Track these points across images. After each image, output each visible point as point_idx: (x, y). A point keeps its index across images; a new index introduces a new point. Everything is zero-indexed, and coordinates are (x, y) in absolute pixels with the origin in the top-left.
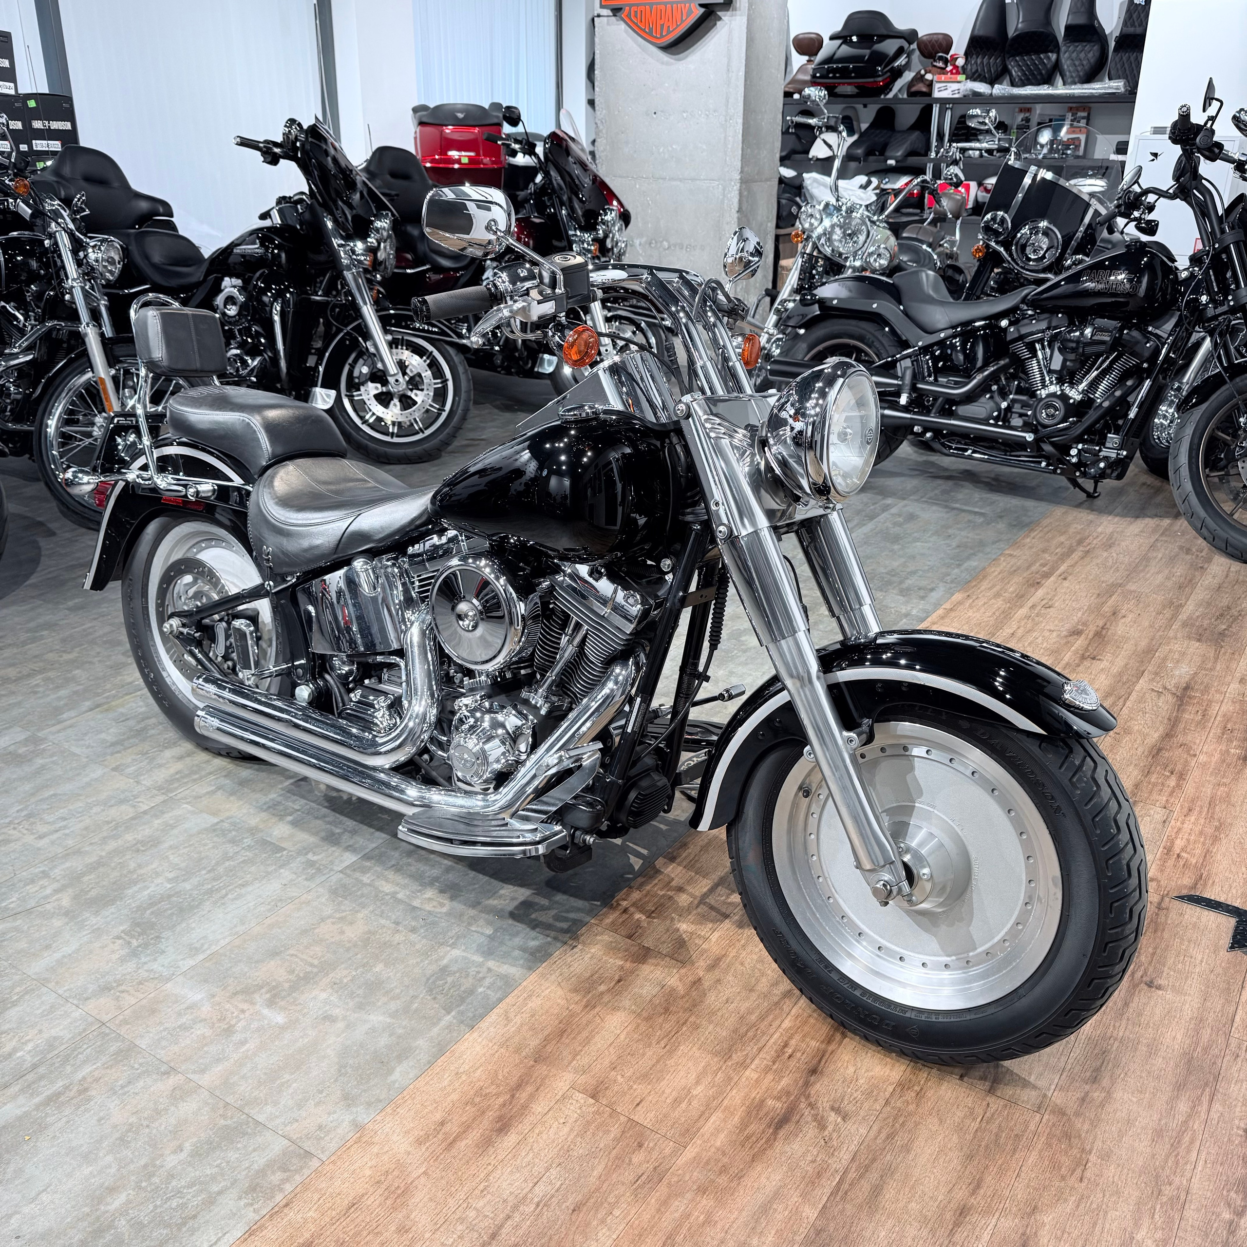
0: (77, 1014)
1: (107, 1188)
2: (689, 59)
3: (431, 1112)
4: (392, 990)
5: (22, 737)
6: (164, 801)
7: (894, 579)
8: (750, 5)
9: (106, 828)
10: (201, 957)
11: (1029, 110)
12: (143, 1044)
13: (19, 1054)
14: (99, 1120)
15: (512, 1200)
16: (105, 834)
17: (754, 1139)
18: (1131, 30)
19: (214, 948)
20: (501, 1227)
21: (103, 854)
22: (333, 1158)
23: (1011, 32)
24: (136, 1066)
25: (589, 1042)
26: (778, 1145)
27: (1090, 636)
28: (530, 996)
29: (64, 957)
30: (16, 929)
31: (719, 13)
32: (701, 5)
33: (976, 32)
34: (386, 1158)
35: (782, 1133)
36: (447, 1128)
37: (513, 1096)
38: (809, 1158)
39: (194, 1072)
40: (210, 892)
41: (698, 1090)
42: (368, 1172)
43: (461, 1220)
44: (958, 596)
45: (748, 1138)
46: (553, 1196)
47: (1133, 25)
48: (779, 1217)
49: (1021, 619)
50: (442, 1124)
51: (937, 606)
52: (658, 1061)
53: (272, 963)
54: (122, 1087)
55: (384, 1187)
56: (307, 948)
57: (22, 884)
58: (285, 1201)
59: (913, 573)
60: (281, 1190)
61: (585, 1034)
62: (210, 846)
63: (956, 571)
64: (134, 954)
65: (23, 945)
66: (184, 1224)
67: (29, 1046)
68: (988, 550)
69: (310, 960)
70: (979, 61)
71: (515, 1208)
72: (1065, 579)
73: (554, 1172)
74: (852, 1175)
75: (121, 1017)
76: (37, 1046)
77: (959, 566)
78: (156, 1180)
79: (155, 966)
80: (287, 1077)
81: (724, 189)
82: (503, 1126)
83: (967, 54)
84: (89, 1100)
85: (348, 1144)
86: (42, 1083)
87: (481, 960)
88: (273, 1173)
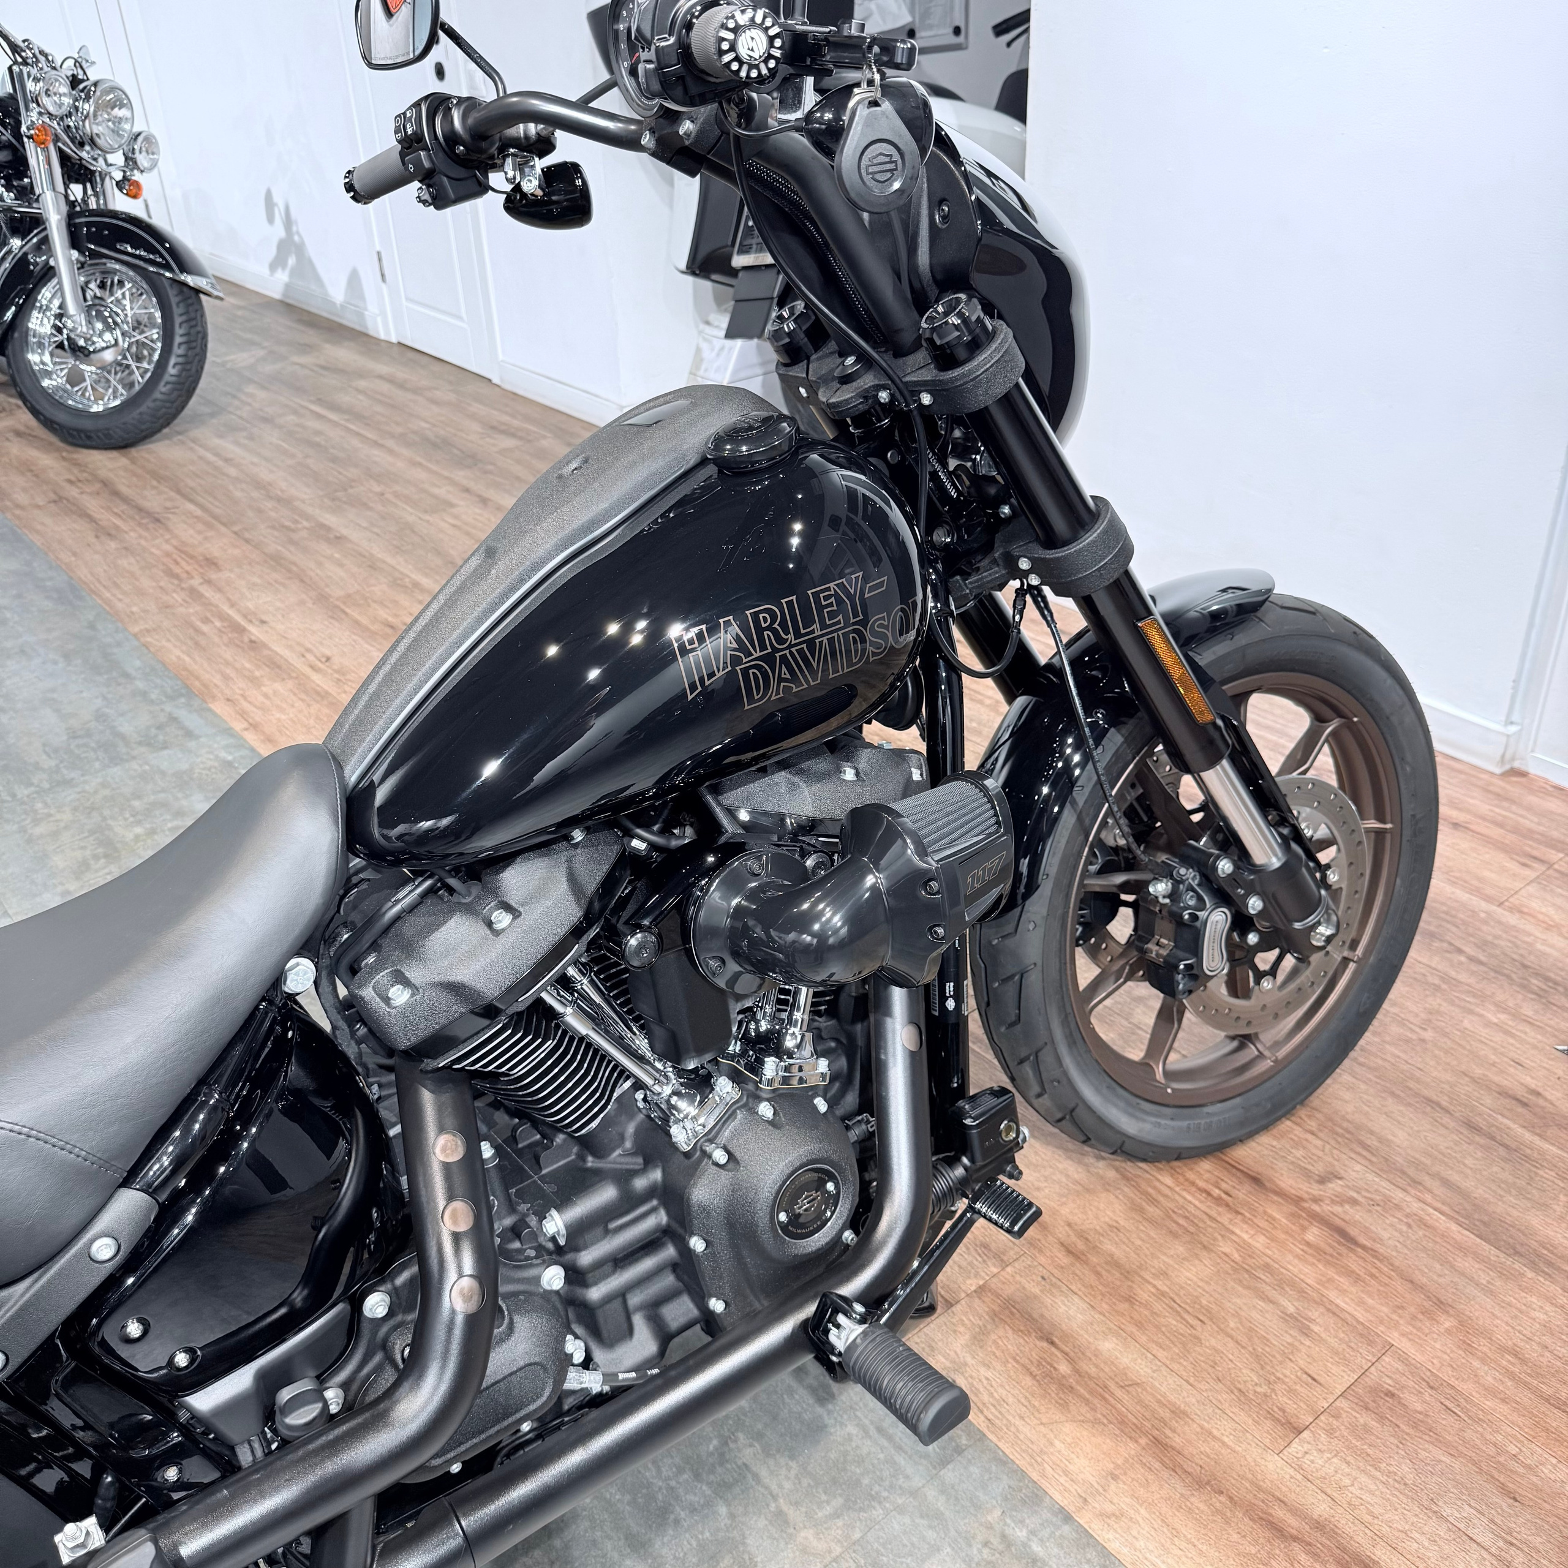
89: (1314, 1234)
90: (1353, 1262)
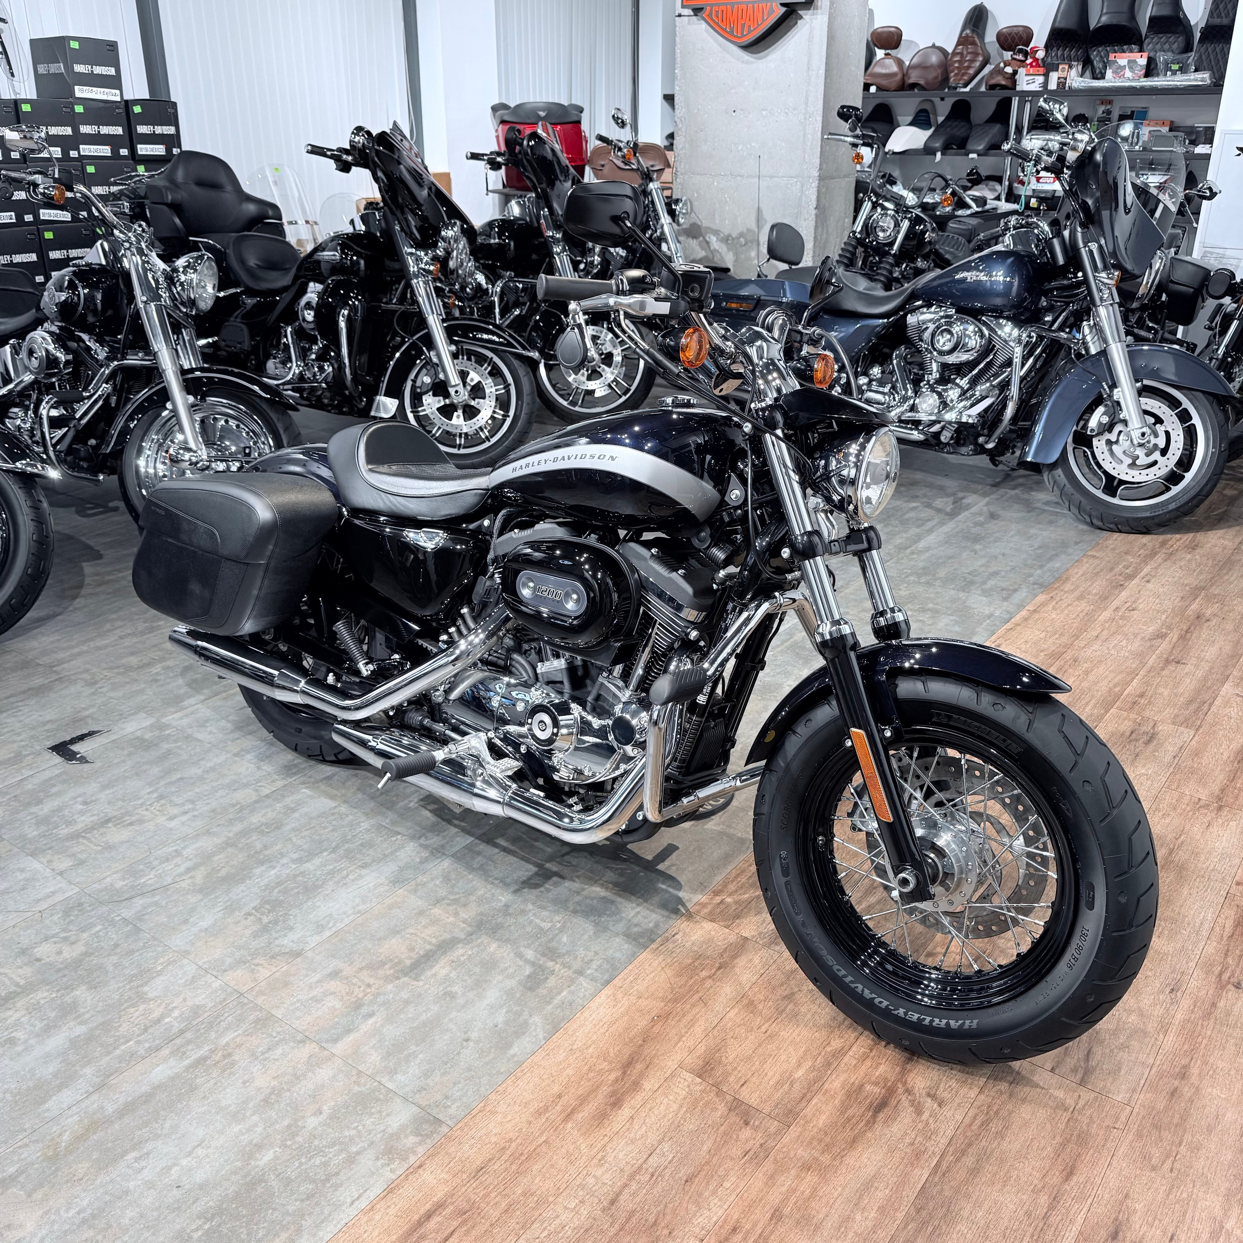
0: (217, 984)
1: (255, 1145)
2: (769, 58)
3: (549, 1085)
4: (506, 969)
5: (148, 723)
6: (285, 786)
7: (978, 579)
8: (832, 4)
9: (232, 810)
10: (327, 934)
11: (1110, 102)
12: (279, 1014)
13: (167, 1020)
14: (244, 1083)
15: (628, 1170)
16: (231, 816)
17: (854, 1121)
18: (1217, 21)
19: (340, 926)
20: (618, 1195)
21: (231, 835)
22: (460, 1125)
23: (1093, 24)
24: (274, 1034)
25: (692, 1026)
26: (878, 1126)
27: (1174, 640)
28: (636, 979)
29: (201, 931)
30: (156, 904)
31: (800, 12)
32: (783, 5)
33: (1057, 25)
34: (509, 1126)
35: (881, 1116)
36: (565, 1099)
37: (624, 1073)
38: (907, 1140)
39: (327, 1041)
40: (332, 873)
41: (800, 1073)
42: (494, 1140)
43: (582, 1186)
44: (1041, 598)
45: (849, 1119)
46: (666, 1167)
47: (1219, 16)
48: (880, 1194)
49: (1106, 622)
50: (560, 1096)
51: (1021, 606)
52: (760, 1045)
53: (394, 941)
54: (263, 1053)
55: (509, 1152)
56: (425, 927)
57: (156, 863)
58: (418, 1163)
59: (995, 574)
60: (414, 1153)
61: (689, 1017)
62: (330, 829)
63: (1039, 572)
64: (265, 929)
65: (163, 919)
66: (328, 1180)
67: (176, 1013)
68: (1070, 551)
69: (428, 938)
70: (1059, 53)
71: (632, 1177)
72: (1148, 582)
73: (666, 1147)
74: (950, 1158)
75: (257, 989)
76: (183, 1013)
77: (1041, 567)
78: (299, 1139)
79: (285, 941)
80: (413, 1048)
81: (802, 186)
82: (616, 1101)
83: (1047, 47)
84: (233, 1064)
85: (474, 1112)
86: (190, 1047)
88: (406, 1137)
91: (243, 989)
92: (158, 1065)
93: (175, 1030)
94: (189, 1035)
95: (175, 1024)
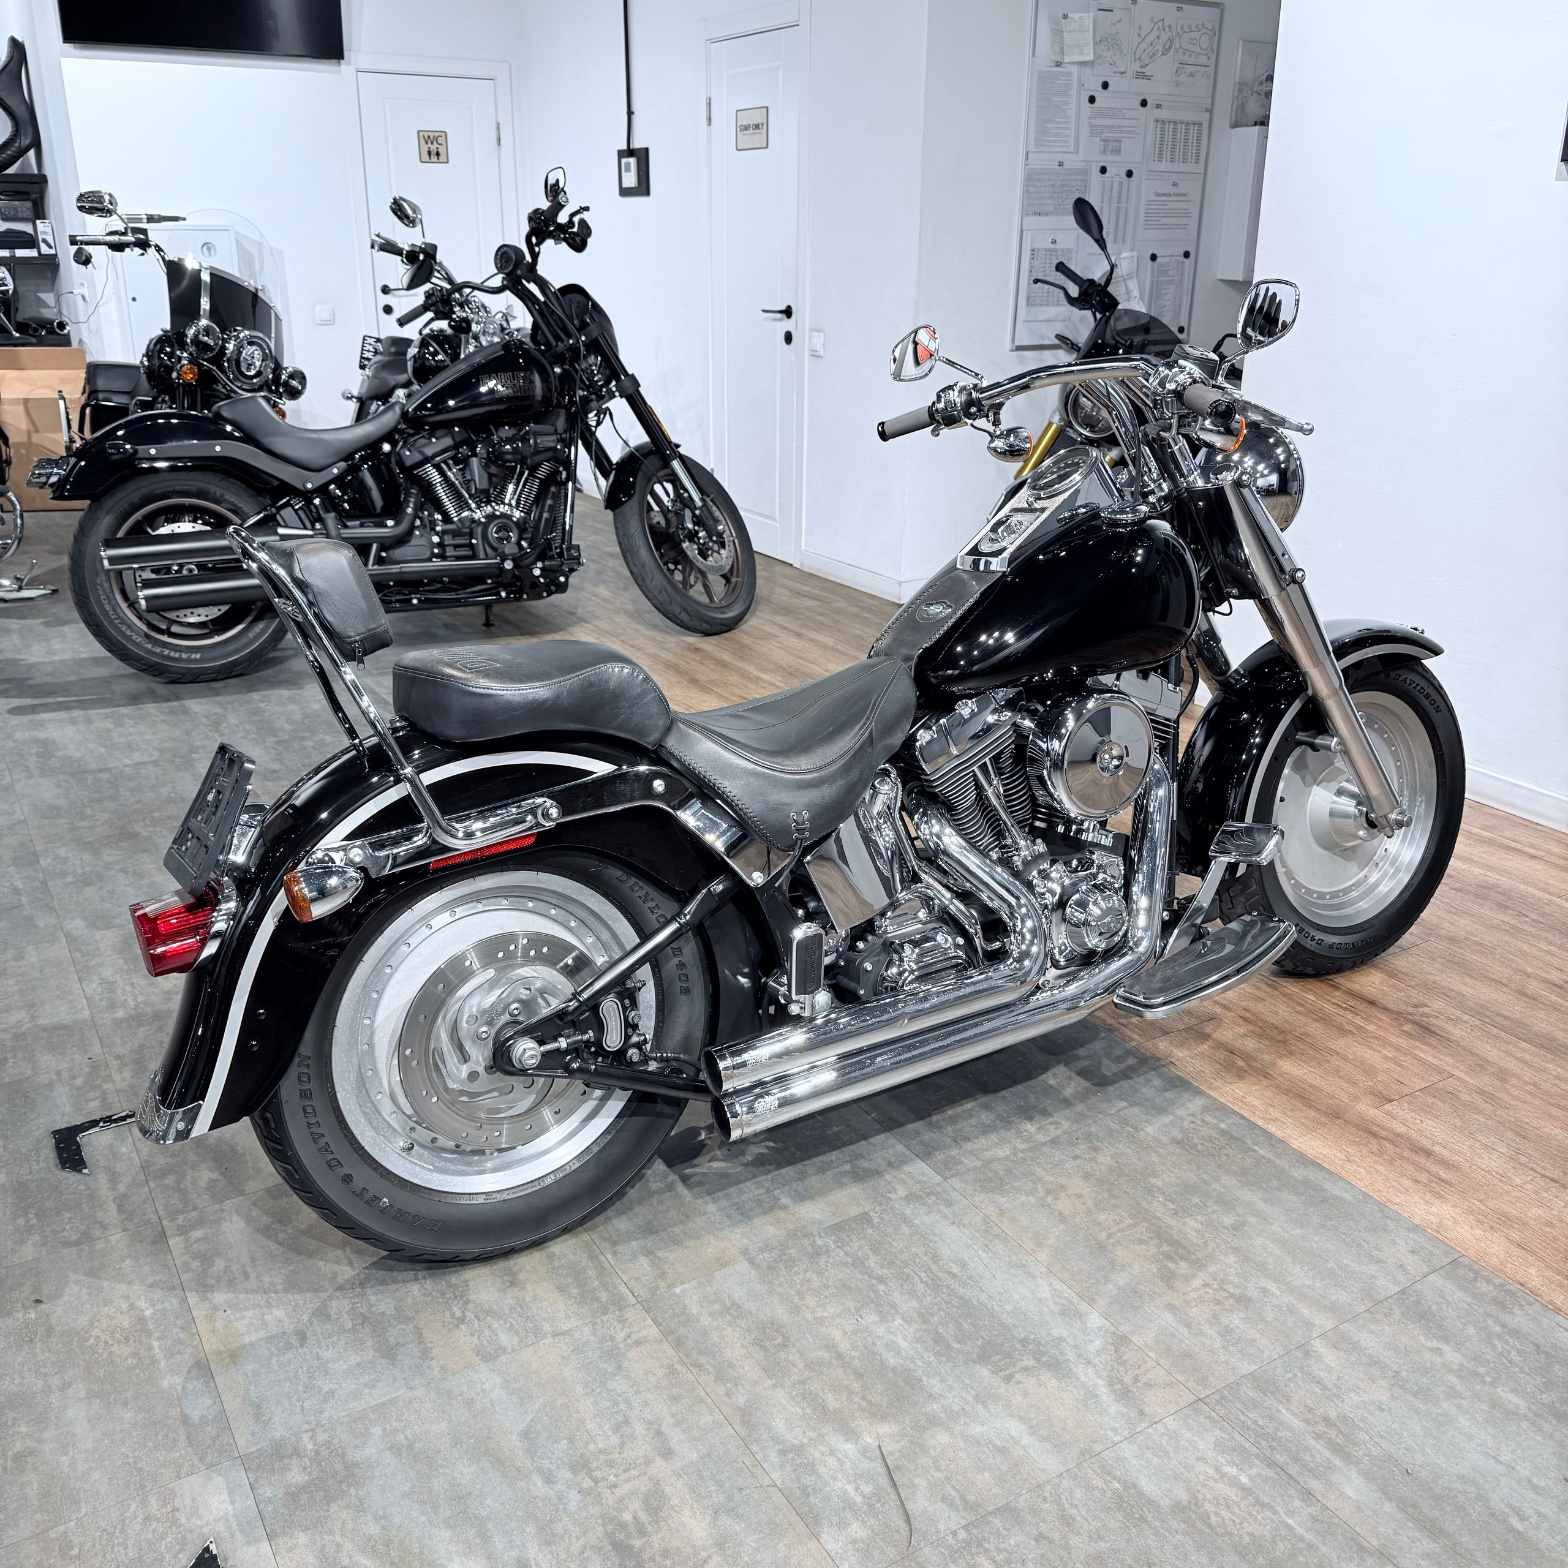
0: (1171, 1423)
3: (1400, 1184)
12: (1249, 1368)
19: (1069, 1294)
22: (1459, 1249)
24: (1290, 1375)
25: (1317, 1087)
26: (1454, 1038)
28: (1242, 1101)
34: (1459, 1219)
35: (1441, 1033)
36: (1422, 1179)
37: (1383, 1139)
38: (1469, 1030)
39: (1310, 1331)
42: (1479, 1232)
43: (1537, 1193)
50: (1416, 1180)
53: (1120, 1252)
55: (1496, 1226)
56: (1097, 1224)
58: (1518, 1285)
60: (1503, 1286)
61: (1304, 1087)
64: (1053, 1365)
66: (1545, 1352)
67: (1232, 1469)
69: (1123, 1225)
75: (1190, 1384)
76: (1231, 1462)
79: (1089, 1348)
80: (1330, 1265)
82: (1422, 1151)
85: (1440, 1237)
87: (1171, 1117)
88: (1478, 1288)
89: (1407, 1027)
90: (1433, 1041)
91: (1189, 1398)
92: (1342, 1494)
93: (1270, 1473)
94: (1281, 1458)
95: (1255, 1471)
